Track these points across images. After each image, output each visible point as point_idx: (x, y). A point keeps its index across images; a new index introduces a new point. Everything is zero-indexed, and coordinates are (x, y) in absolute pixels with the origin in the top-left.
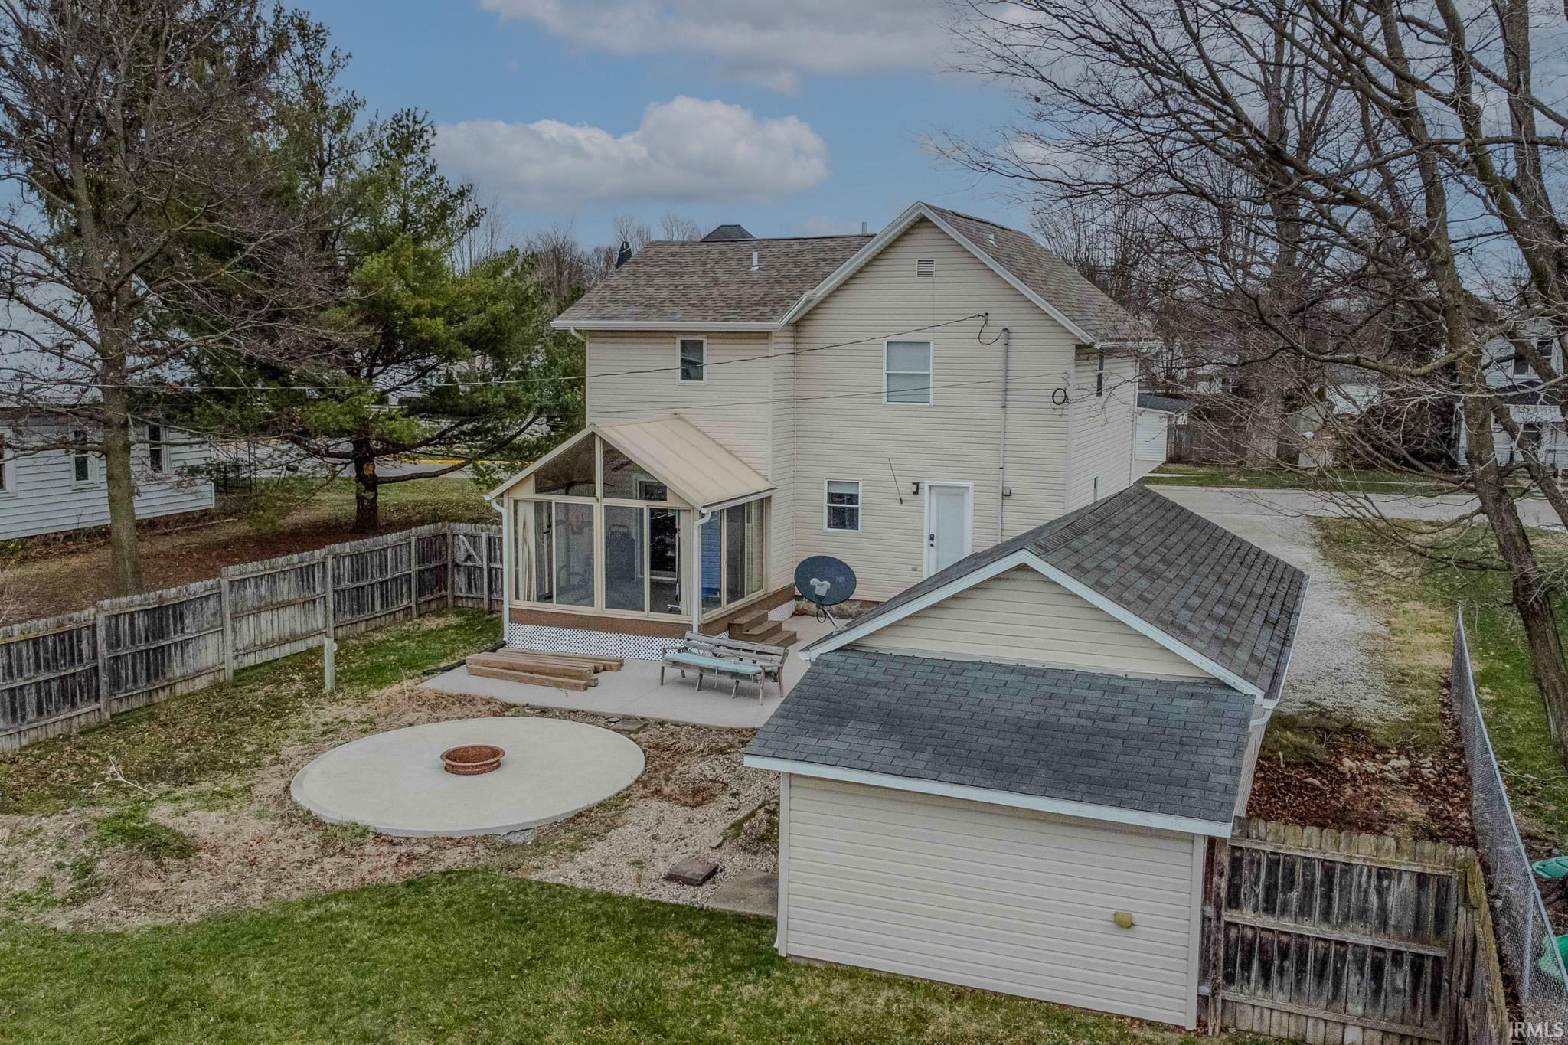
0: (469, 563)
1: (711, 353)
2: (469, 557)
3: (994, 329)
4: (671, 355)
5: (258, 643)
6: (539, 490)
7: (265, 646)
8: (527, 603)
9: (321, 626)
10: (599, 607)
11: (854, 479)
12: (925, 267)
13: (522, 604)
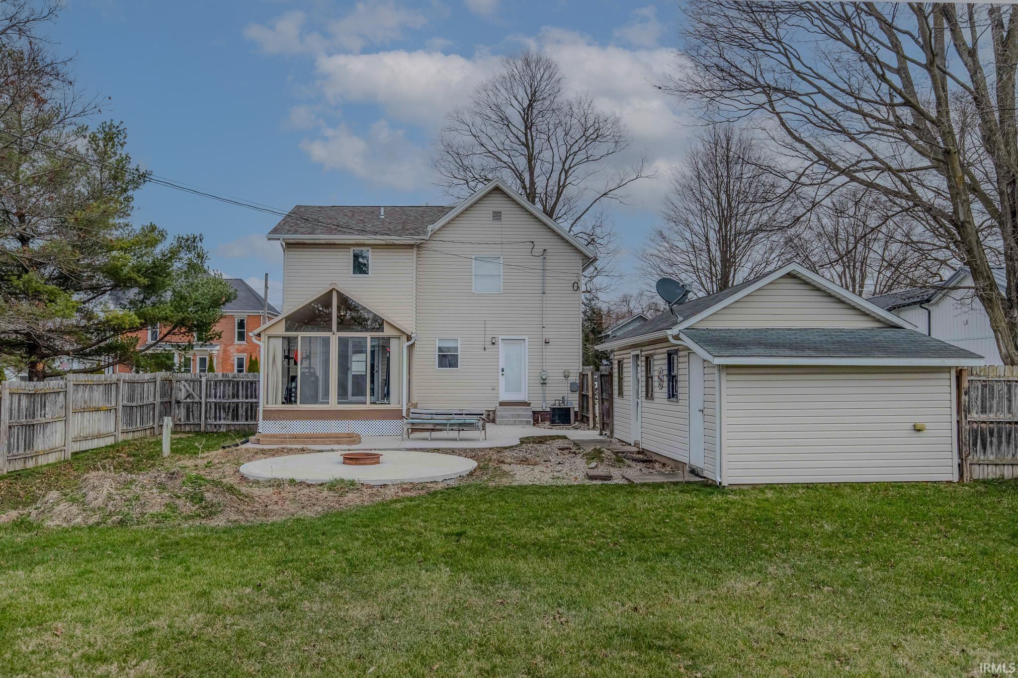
0: (188, 400)
1: (373, 259)
2: (189, 396)
3: (538, 250)
4: (346, 259)
5: (82, 435)
6: (287, 330)
7: (86, 439)
8: (274, 406)
9: (113, 431)
10: (333, 403)
11: (454, 337)
12: (497, 216)
13: (272, 406)
